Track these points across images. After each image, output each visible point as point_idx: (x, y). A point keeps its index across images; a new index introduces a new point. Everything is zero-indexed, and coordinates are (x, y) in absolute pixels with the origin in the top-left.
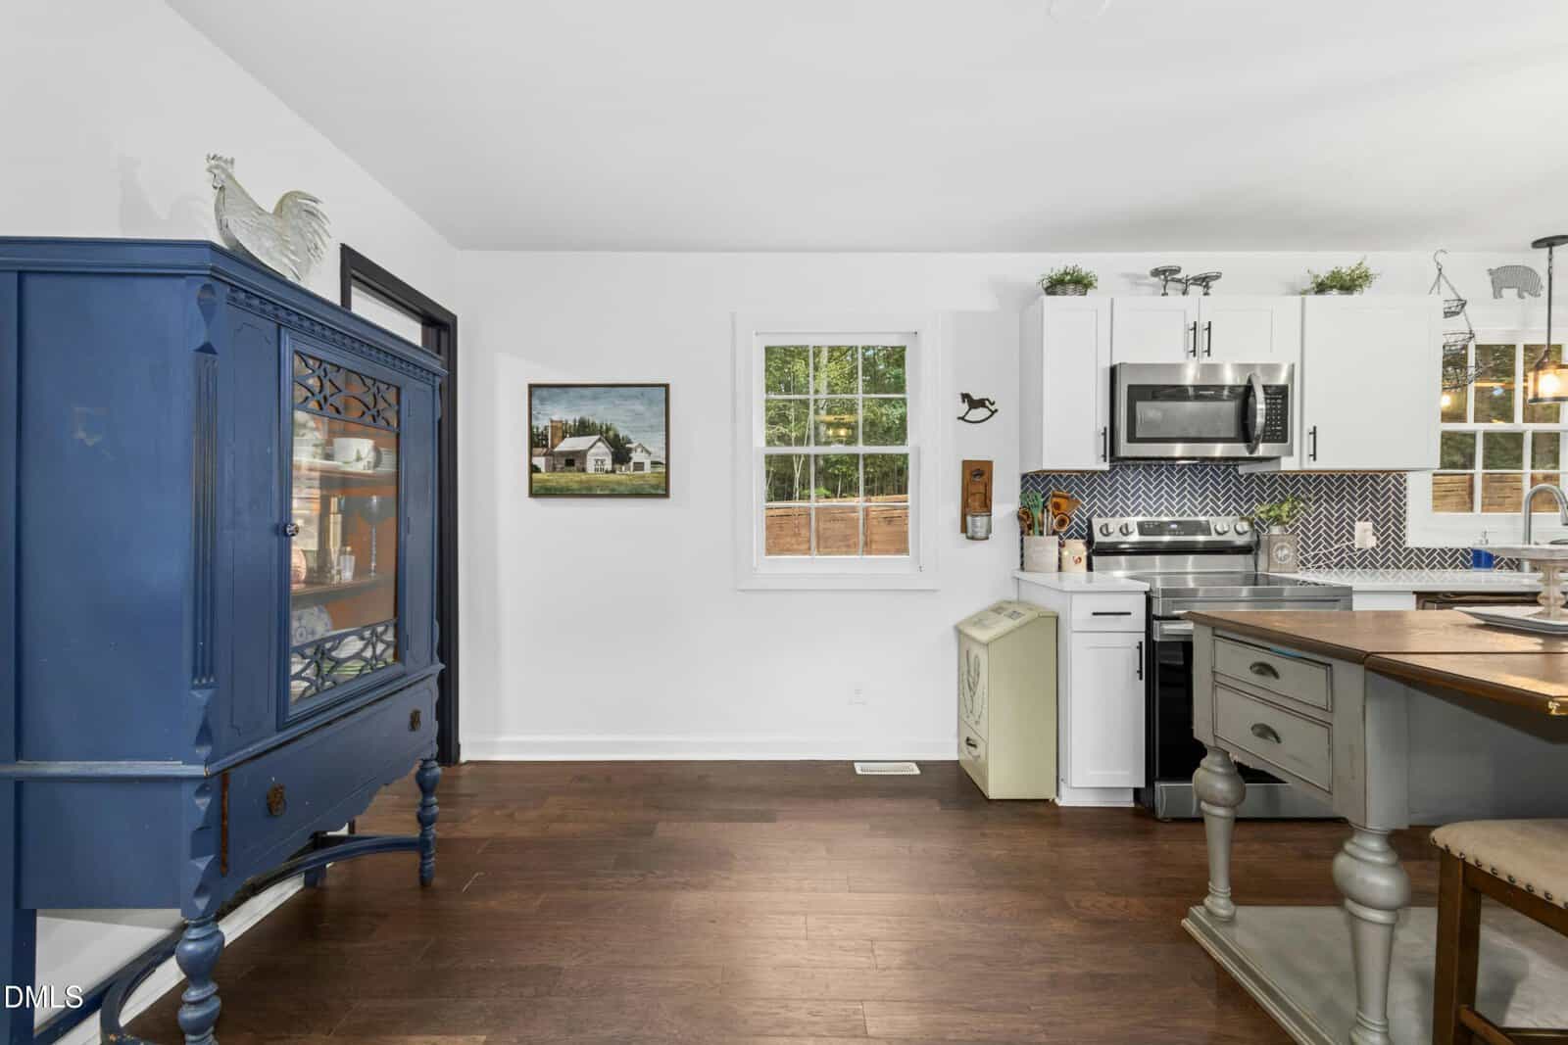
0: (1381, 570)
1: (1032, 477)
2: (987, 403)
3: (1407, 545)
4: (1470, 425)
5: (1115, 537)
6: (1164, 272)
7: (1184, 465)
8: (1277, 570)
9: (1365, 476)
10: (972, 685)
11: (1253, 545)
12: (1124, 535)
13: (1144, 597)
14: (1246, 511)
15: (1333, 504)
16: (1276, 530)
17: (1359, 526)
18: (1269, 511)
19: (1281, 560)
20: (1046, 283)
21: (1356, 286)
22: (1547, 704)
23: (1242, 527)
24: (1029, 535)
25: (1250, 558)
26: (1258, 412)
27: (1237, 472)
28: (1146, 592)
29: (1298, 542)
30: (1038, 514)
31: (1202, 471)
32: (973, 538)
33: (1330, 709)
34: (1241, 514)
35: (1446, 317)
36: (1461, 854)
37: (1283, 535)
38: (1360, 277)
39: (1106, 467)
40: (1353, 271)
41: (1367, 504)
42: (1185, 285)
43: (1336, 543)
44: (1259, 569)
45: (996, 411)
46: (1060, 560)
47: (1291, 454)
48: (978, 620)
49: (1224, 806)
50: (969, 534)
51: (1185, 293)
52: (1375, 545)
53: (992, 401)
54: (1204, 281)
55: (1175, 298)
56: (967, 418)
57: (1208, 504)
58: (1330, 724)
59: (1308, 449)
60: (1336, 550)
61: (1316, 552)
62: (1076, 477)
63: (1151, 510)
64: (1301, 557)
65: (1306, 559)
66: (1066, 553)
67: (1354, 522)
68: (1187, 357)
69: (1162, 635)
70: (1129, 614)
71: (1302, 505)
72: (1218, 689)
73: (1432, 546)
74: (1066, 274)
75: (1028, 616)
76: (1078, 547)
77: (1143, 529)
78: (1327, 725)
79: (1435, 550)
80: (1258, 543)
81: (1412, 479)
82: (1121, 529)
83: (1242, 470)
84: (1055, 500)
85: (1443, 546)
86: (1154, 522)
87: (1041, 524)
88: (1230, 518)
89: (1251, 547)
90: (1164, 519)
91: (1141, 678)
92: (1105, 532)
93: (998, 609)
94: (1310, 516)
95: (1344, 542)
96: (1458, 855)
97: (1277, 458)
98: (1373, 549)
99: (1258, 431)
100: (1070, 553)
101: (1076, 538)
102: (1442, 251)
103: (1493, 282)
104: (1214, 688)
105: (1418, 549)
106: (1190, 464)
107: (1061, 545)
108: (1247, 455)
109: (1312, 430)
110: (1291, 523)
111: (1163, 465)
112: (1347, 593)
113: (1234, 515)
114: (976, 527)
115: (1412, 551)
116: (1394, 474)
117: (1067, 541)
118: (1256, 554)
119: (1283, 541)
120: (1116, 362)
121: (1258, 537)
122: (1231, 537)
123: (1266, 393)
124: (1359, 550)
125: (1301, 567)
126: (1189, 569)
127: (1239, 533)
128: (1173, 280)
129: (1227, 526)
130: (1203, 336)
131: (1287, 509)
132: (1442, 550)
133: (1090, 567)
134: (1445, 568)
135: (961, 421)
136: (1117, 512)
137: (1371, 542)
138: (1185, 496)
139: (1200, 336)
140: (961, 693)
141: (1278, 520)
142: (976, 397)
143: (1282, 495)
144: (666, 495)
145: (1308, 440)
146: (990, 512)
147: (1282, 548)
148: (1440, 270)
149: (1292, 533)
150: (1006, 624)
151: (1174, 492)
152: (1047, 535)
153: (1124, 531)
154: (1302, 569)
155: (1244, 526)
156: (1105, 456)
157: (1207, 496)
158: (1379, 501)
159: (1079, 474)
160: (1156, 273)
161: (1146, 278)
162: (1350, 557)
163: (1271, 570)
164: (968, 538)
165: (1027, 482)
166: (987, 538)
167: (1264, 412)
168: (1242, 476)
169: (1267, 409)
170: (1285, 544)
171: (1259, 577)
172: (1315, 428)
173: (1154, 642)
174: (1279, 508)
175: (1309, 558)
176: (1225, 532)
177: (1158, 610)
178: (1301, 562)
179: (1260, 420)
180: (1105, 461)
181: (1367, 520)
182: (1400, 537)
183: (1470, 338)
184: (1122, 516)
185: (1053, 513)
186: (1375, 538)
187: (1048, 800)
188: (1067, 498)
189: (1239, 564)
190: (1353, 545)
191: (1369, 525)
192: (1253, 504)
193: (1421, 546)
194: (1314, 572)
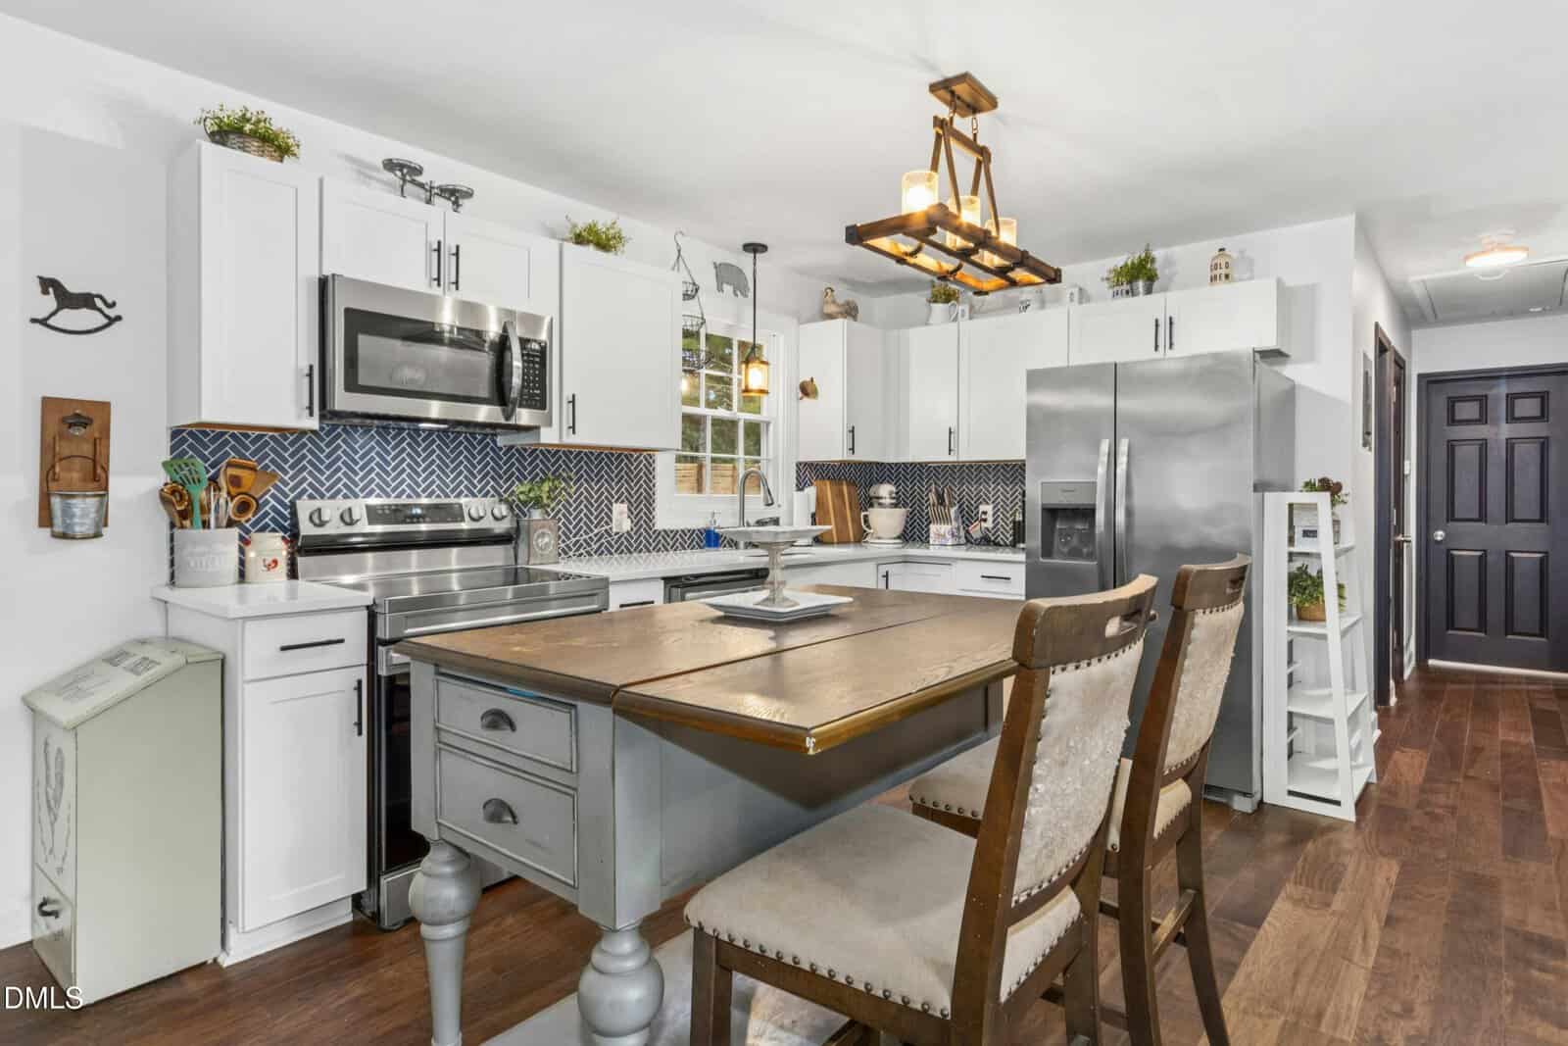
0: (635, 554)
1: (191, 434)
2: (99, 303)
3: (656, 527)
4: (701, 410)
5: (334, 528)
6: (401, 166)
7: (431, 432)
8: (538, 562)
9: (620, 454)
10: (52, 803)
11: (513, 532)
12: (347, 524)
13: (365, 613)
14: (505, 492)
15: (593, 485)
16: (537, 514)
17: (616, 508)
18: (530, 491)
19: (541, 549)
20: (211, 127)
21: (611, 247)
22: (804, 741)
23: (500, 510)
24: (182, 527)
25: (510, 547)
26: (514, 370)
27: (495, 442)
28: (368, 607)
29: (560, 528)
30: (200, 494)
31: (455, 438)
32: (64, 536)
33: (574, 770)
34: (499, 495)
35: (684, 299)
36: (714, 931)
37: (545, 520)
38: (614, 238)
39: (313, 423)
40: (608, 229)
41: (623, 485)
42: (431, 193)
43: (596, 527)
44: (519, 561)
45: (119, 318)
46: (242, 563)
47: (550, 424)
48: (71, 684)
49: (453, 921)
50: (58, 529)
51: (429, 201)
52: (629, 529)
53: (110, 301)
54: (455, 195)
55: (413, 204)
56: (51, 322)
57: (461, 482)
58: (575, 789)
59: (567, 422)
60: (595, 536)
61: (577, 538)
62: (272, 437)
63: (388, 490)
64: (563, 545)
65: (567, 546)
66: (251, 554)
67: (612, 505)
68: (430, 285)
69: (390, 666)
70: (341, 641)
71: (564, 484)
72: (443, 752)
73: (675, 527)
74: (245, 119)
75: (167, 662)
76: (274, 545)
77: (374, 515)
78: (570, 791)
79: (677, 531)
80: (518, 529)
81: (659, 457)
82: (342, 517)
83: (501, 441)
84: (232, 471)
85: (682, 527)
86: (390, 505)
87: (206, 510)
88: (488, 500)
89: (512, 536)
90: (404, 500)
91: (360, 733)
92: (317, 521)
93: (114, 658)
94: (571, 497)
95: (603, 526)
96: (711, 933)
97: (537, 428)
98: (628, 532)
99: (514, 394)
100: (259, 553)
101: (274, 530)
102: (681, 232)
103: (717, 276)
104: (438, 752)
105: (665, 531)
106: (439, 430)
107: (245, 541)
108: (503, 421)
109: (571, 399)
110: (552, 505)
111: (404, 429)
112: (604, 583)
113: (493, 496)
114: (73, 516)
115: (660, 533)
116: (645, 453)
117: (256, 537)
118: (516, 543)
119: (543, 527)
120: (327, 272)
121: (518, 523)
122: (488, 523)
123: (523, 348)
124: (616, 534)
125: (563, 555)
126: (454, 566)
127: (496, 519)
128: (413, 182)
129: (481, 509)
130: (449, 263)
131: (547, 489)
132: (683, 531)
133: (293, 574)
134: (685, 549)
135: (38, 326)
136: (339, 491)
137: (627, 525)
138: (434, 472)
139: (445, 260)
140: (35, 821)
141: (538, 503)
142: (73, 287)
143: (544, 473)
145: (567, 408)
146: (106, 489)
147: (543, 535)
148: (679, 251)
149: (554, 517)
150: (124, 682)
151: (419, 465)
152: (218, 527)
153: (347, 519)
154: (563, 559)
155: (503, 509)
156: (310, 408)
157: (461, 472)
158: (632, 481)
159: (276, 434)
160: (390, 165)
161: (374, 168)
162: (608, 542)
163: (532, 562)
164: (55, 535)
165: (184, 441)
166: (97, 535)
167: (521, 371)
168: (501, 449)
169: (524, 368)
170: (546, 530)
171: (519, 571)
172: (574, 396)
173: (379, 677)
174: (539, 488)
175: (571, 545)
176: (481, 518)
177: (384, 633)
178: (563, 550)
179: (516, 380)
180: (311, 414)
181: (623, 502)
182: (650, 520)
183: (702, 324)
184: (346, 497)
185: (229, 493)
186: (629, 520)
187: (205, 963)
188: (253, 469)
189: (496, 556)
190: (611, 529)
191: (624, 507)
192: (513, 482)
193: (666, 528)
194: (574, 561)
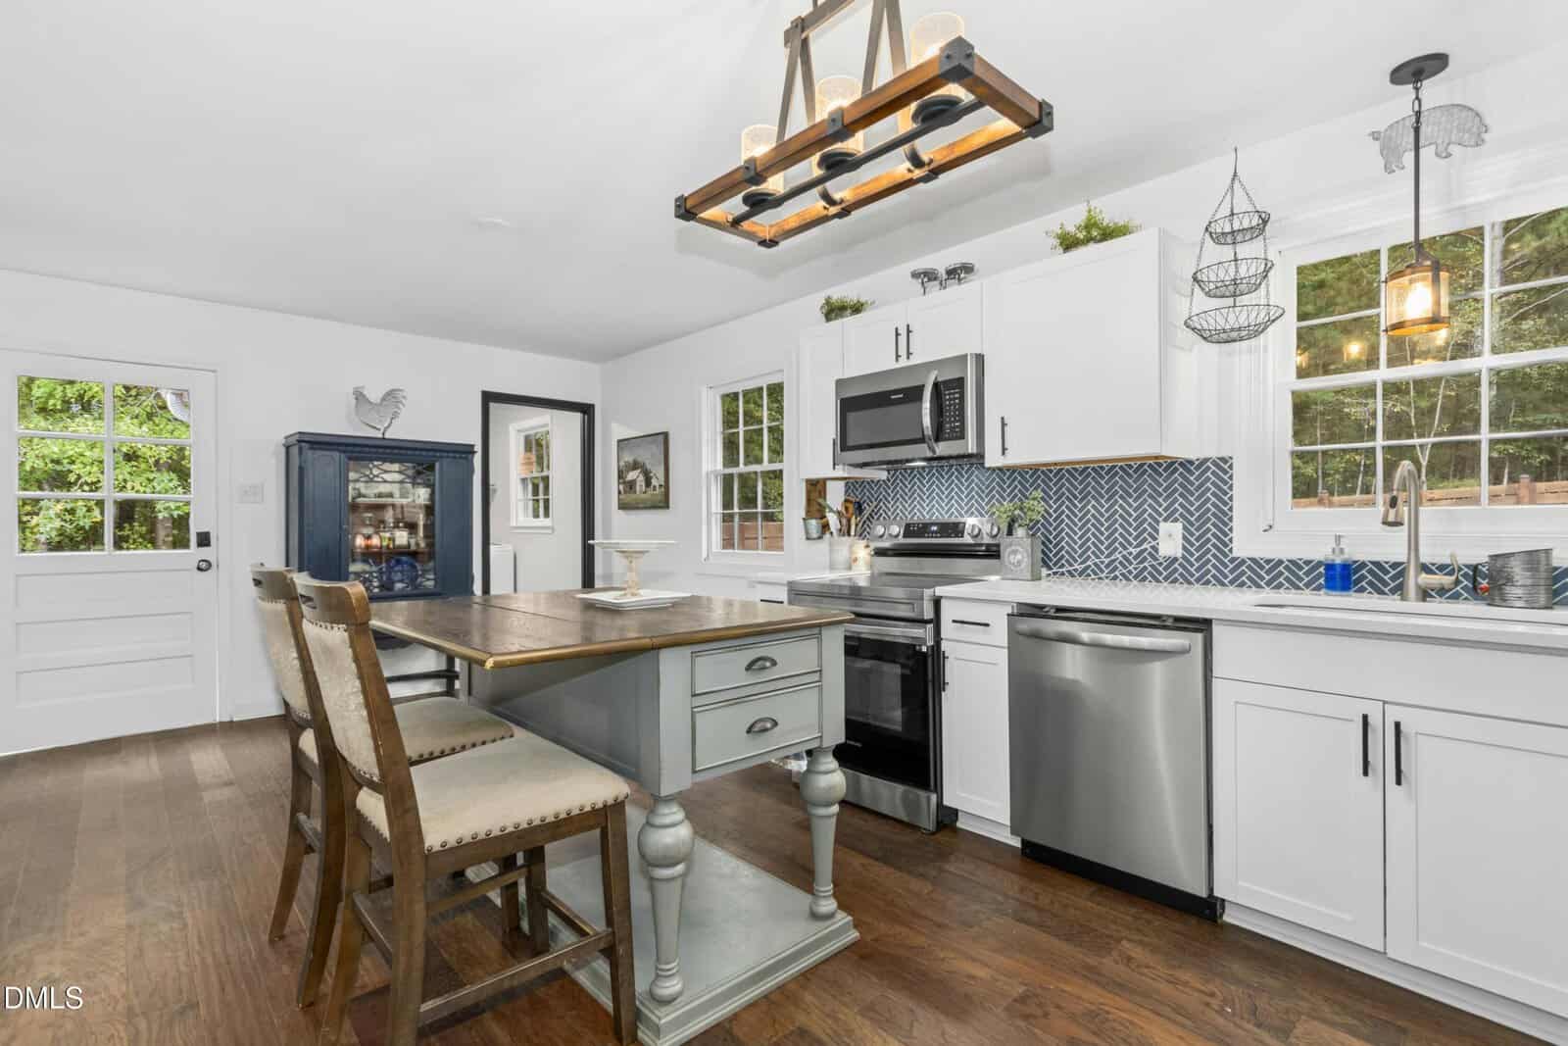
3: (1235, 554)
9: (1173, 463)
15: (1131, 501)
17: (1164, 527)
32: (809, 538)
41: (1176, 500)
42: (943, 281)
43: (1135, 549)
52: (1187, 554)
54: (956, 274)
60: (1135, 558)
67: (1158, 522)
73: (1275, 555)
79: (1280, 562)
85: (1294, 557)
95: (1145, 548)
98: (1185, 558)
105: (1253, 560)
114: (810, 529)
115: (1243, 562)
119: (1016, 544)
124: (1166, 558)
125: (1093, 576)
128: (931, 280)
132: (1289, 562)
137: (1182, 549)
144: (667, 506)
146: (824, 515)
158: (1192, 495)
160: (915, 277)
162: (1152, 566)
163: (1004, 576)
166: (820, 539)
181: (1176, 520)
182: (1224, 541)
186: (1187, 543)
190: (1157, 552)
191: (1179, 526)
193: (1256, 555)
194: (1107, 584)
